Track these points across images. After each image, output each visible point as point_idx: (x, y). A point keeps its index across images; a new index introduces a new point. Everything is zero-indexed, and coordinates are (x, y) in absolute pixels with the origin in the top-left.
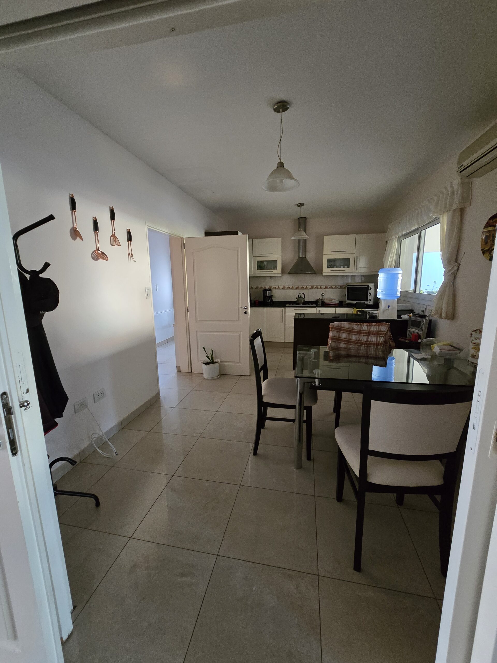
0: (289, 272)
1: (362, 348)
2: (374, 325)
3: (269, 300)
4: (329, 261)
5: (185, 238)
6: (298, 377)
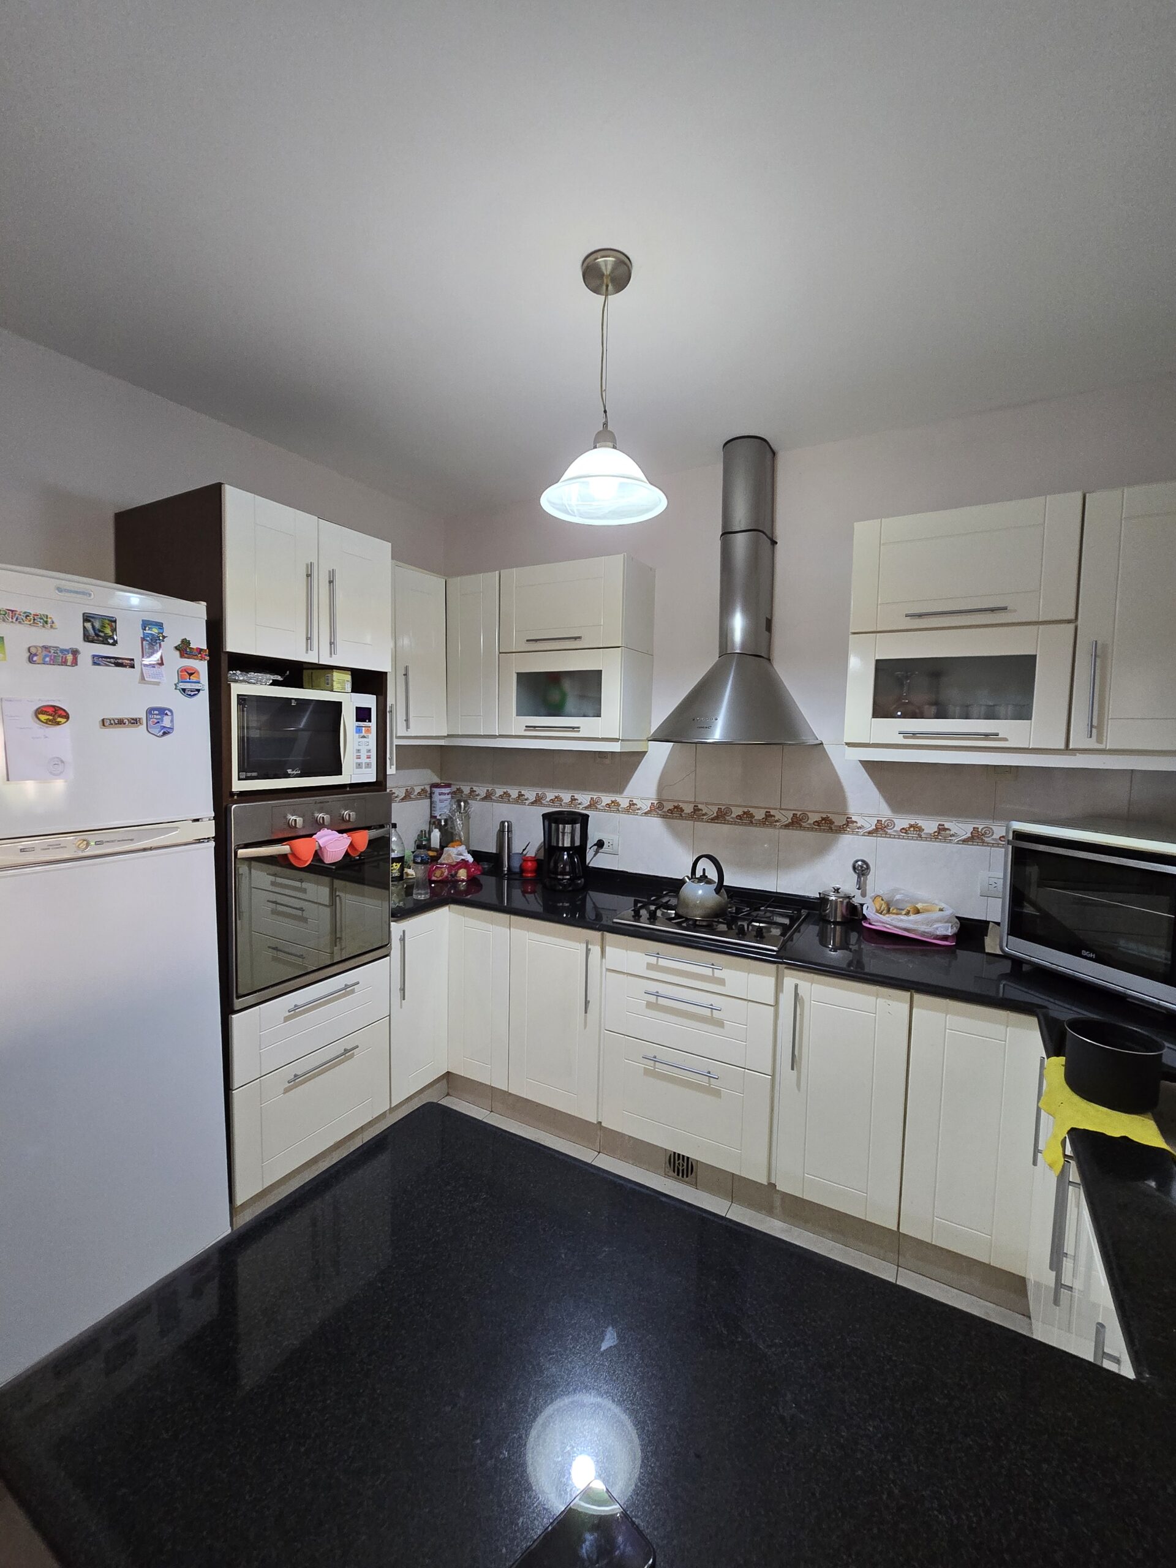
3: (568, 869)
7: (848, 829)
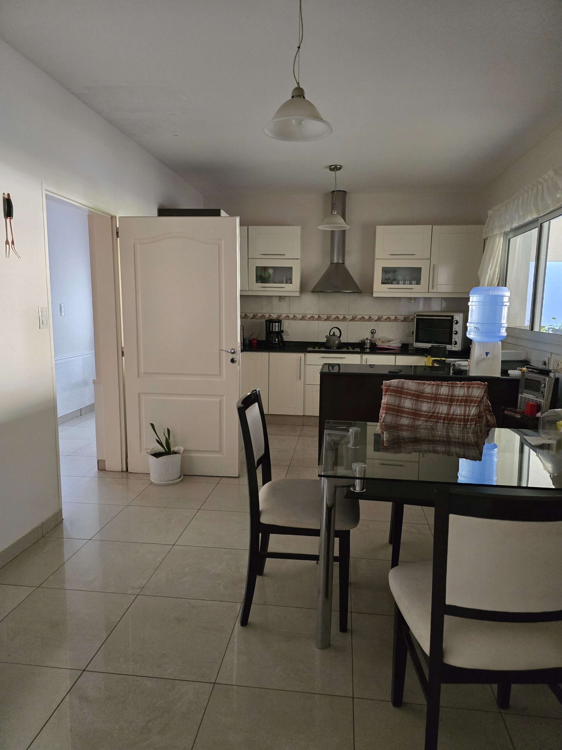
0: (313, 290)
1: (440, 425)
2: (460, 385)
3: (277, 340)
4: (385, 270)
5: (119, 217)
6: (324, 476)
7: (370, 320)
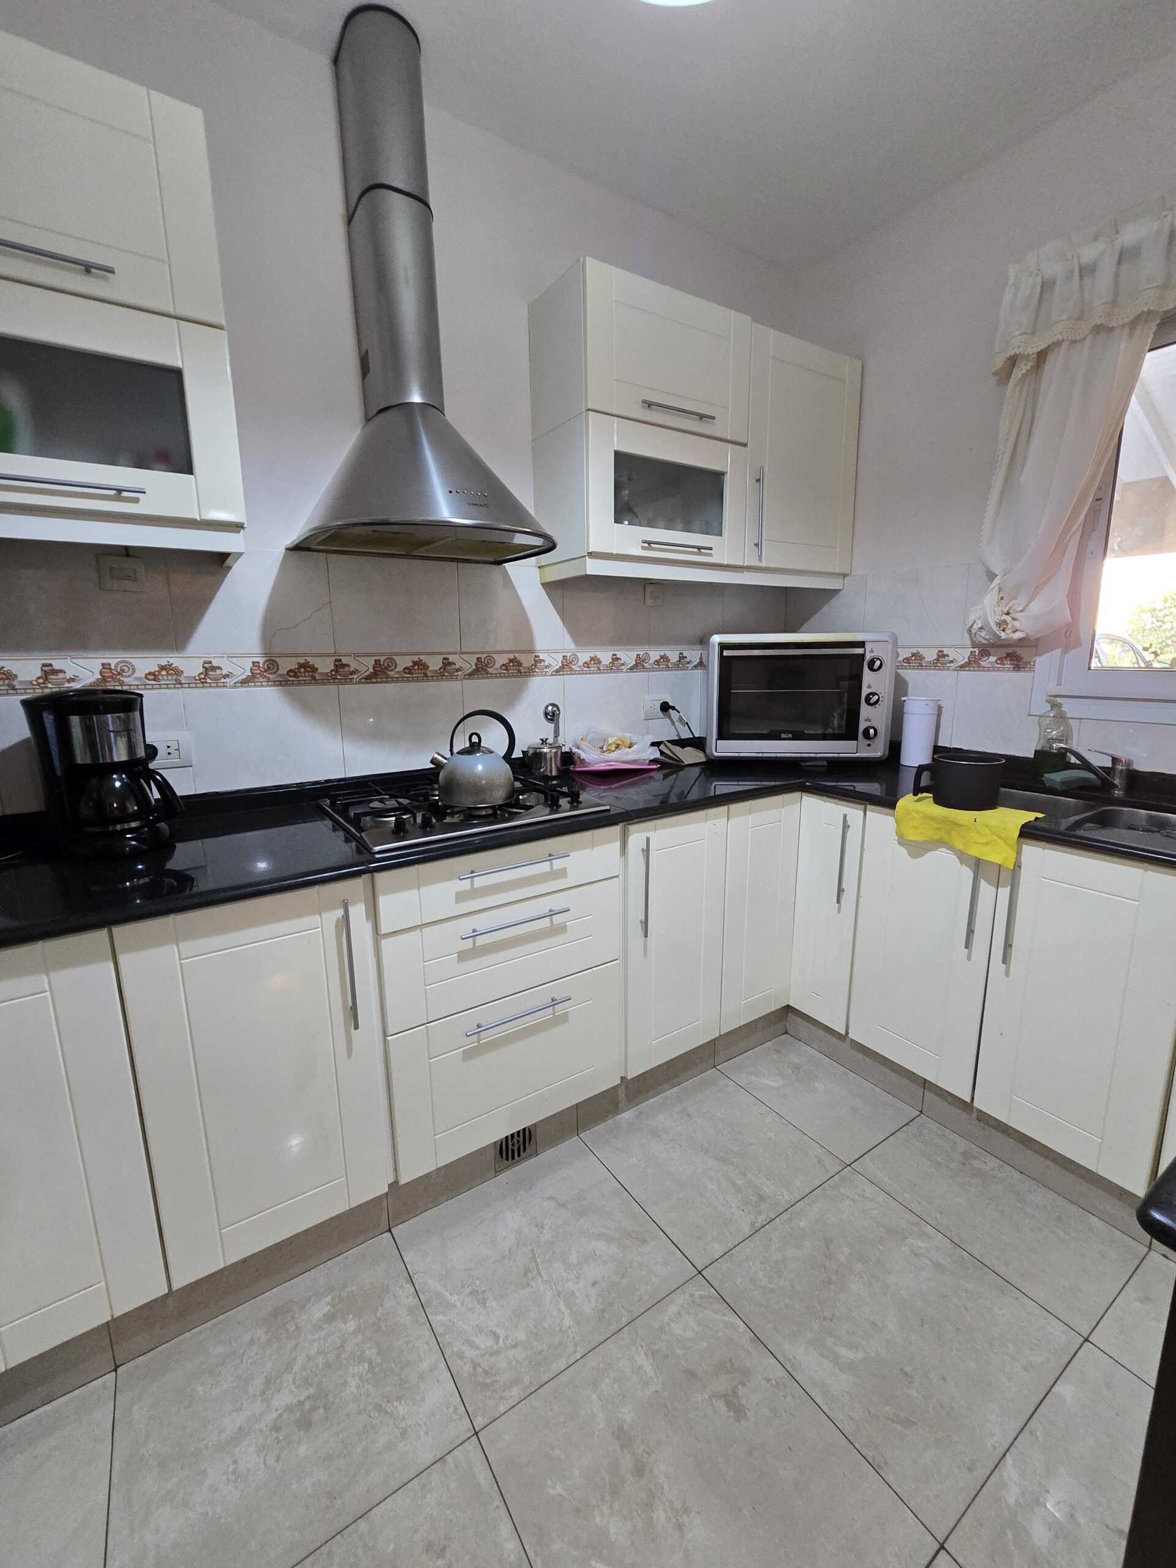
7: (537, 670)
